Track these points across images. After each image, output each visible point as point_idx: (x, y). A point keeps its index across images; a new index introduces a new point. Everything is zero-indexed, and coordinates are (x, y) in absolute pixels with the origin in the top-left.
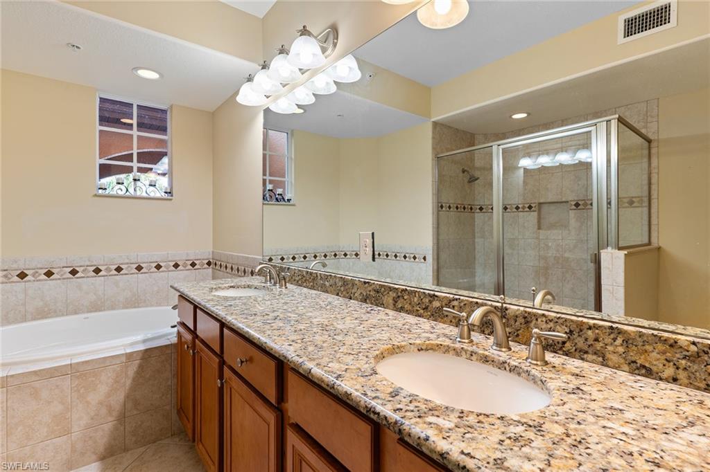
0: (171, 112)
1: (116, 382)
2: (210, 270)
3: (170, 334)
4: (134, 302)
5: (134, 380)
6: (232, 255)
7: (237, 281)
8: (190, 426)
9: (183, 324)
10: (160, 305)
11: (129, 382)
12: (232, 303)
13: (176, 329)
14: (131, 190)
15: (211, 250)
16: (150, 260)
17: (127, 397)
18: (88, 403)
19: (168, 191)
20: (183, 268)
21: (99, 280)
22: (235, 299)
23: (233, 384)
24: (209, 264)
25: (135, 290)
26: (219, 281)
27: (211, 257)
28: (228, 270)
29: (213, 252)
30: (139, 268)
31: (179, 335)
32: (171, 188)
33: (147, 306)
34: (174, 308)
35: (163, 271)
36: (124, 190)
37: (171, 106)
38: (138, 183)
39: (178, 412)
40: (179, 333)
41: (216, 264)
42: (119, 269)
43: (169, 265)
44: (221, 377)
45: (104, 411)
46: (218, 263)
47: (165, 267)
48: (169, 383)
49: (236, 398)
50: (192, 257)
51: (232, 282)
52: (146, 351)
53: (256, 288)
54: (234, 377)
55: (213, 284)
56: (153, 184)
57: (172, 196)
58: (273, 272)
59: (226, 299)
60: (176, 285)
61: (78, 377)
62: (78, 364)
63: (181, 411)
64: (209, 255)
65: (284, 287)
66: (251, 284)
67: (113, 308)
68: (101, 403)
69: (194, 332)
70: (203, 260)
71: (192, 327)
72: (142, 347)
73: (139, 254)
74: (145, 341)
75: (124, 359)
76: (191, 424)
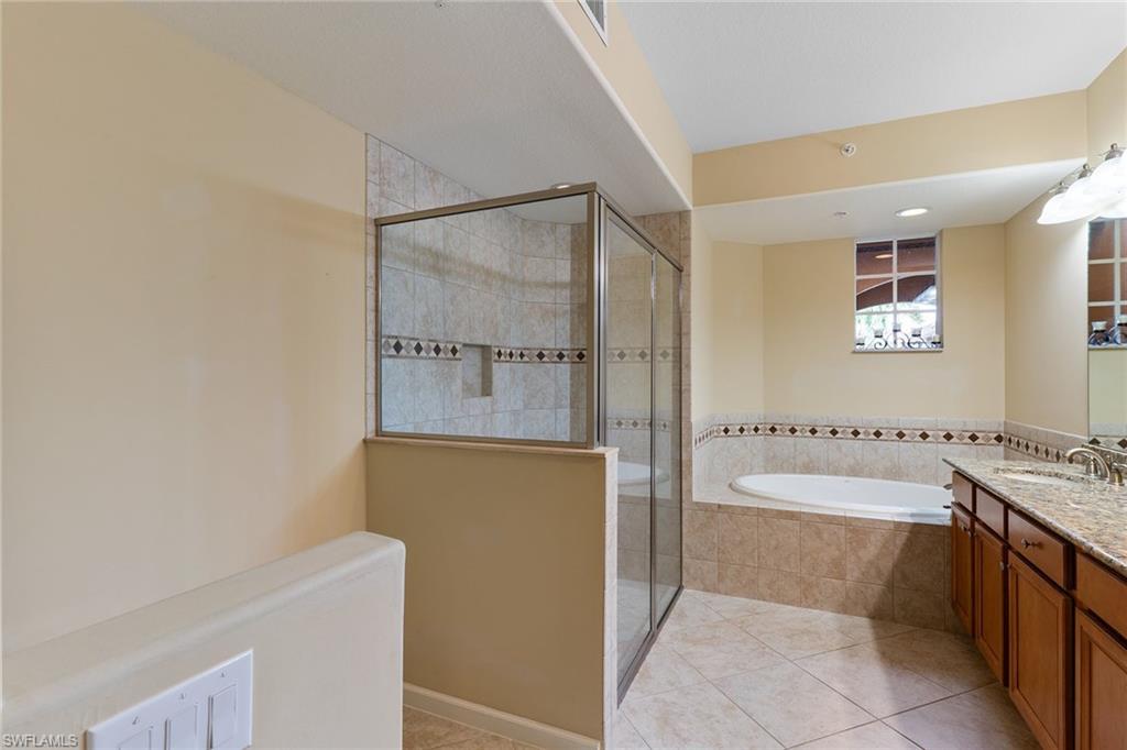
0: (941, 239)
1: (884, 546)
2: (1001, 448)
3: (943, 516)
4: (895, 473)
5: (902, 550)
6: (1037, 430)
7: (1041, 466)
8: (968, 620)
9: (960, 506)
10: (926, 483)
11: (897, 552)
12: (1022, 486)
13: (949, 511)
14: (891, 344)
15: (1003, 419)
16: (913, 426)
17: (895, 566)
18: (859, 558)
19: (937, 340)
20: (957, 441)
21: (857, 444)
22: (1028, 483)
23: (1021, 572)
24: (999, 439)
25: (896, 460)
26: (1011, 462)
27: (1002, 429)
28: (1030, 451)
29: (1005, 423)
30: (901, 435)
31: (954, 517)
32: (941, 337)
33: (910, 481)
34: (947, 487)
35: (930, 442)
36: (884, 344)
37: (941, 232)
38: (898, 333)
39: (954, 605)
40: (954, 513)
41: (1010, 440)
42: (878, 434)
43: (939, 435)
44: (1006, 561)
45: (873, 572)
46: (1015, 439)
47: (933, 436)
48: (942, 569)
49: (1023, 586)
50: (972, 428)
51: (1030, 466)
52: (915, 525)
53: (1069, 479)
54: (1020, 562)
55: (1002, 464)
56: (917, 333)
57: (942, 347)
58: (1100, 461)
59: (1015, 482)
60: (949, 459)
61: (850, 531)
62: (850, 518)
63: (956, 604)
64: (1000, 425)
65: (1117, 484)
66: (1061, 472)
67: (871, 476)
68: (871, 563)
69: (972, 515)
70: (990, 432)
71: (970, 509)
72: (910, 520)
73: (901, 418)
74: (912, 515)
75: (892, 526)
76: (970, 616)
